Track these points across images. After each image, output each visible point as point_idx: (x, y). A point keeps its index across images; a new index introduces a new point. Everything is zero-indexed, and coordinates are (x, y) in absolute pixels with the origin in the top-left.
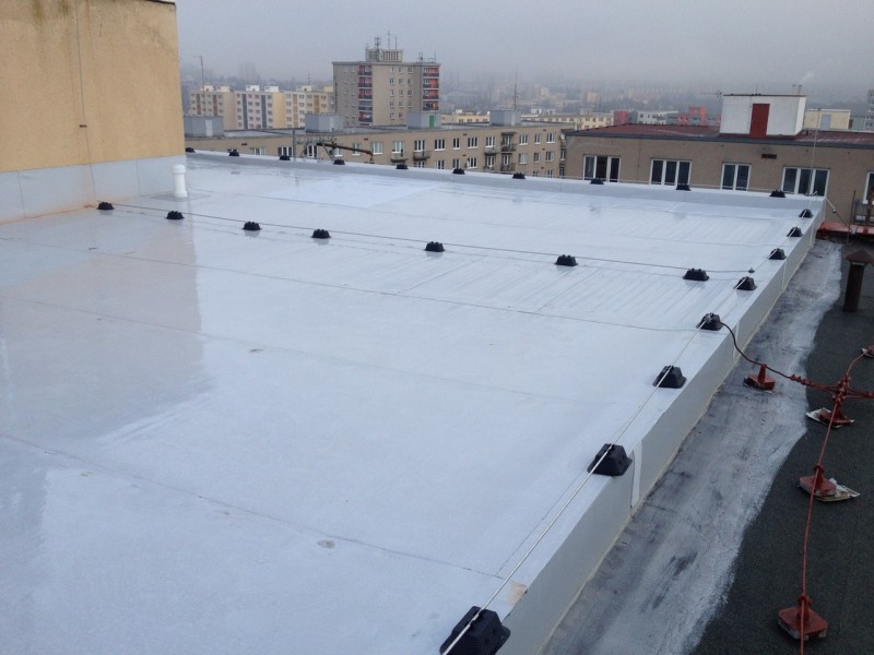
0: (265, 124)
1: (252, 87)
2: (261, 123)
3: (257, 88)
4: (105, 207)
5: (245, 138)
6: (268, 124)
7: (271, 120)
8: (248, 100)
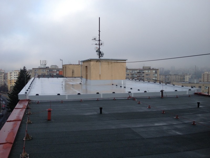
0: (208, 81)
1: (206, 72)
2: (207, 80)
3: (207, 72)
5: (203, 84)
6: (209, 81)
7: (209, 80)
8: (205, 75)
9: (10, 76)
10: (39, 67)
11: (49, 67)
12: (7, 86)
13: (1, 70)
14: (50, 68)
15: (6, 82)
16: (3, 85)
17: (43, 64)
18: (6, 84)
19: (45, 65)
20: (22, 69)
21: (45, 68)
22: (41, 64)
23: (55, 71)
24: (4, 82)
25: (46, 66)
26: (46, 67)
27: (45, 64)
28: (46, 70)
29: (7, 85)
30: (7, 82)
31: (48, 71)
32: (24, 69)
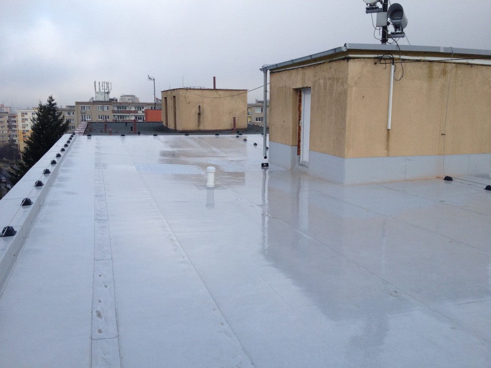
4: (448, 179)
9: (24, 120)
10: (93, 98)
11: (116, 100)
12: (17, 145)
13: (2, 106)
14: (118, 101)
15: (14, 136)
16: (7, 142)
17: (102, 91)
18: (15, 141)
19: (108, 93)
20: (45, 103)
21: (107, 102)
22: (98, 90)
23: (133, 109)
24: (9, 136)
25: (108, 97)
26: (110, 99)
27: (106, 91)
28: (111, 107)
29: (17, 142)
30: (16, 136)
31: (116, 109)
32: (50, 102)
